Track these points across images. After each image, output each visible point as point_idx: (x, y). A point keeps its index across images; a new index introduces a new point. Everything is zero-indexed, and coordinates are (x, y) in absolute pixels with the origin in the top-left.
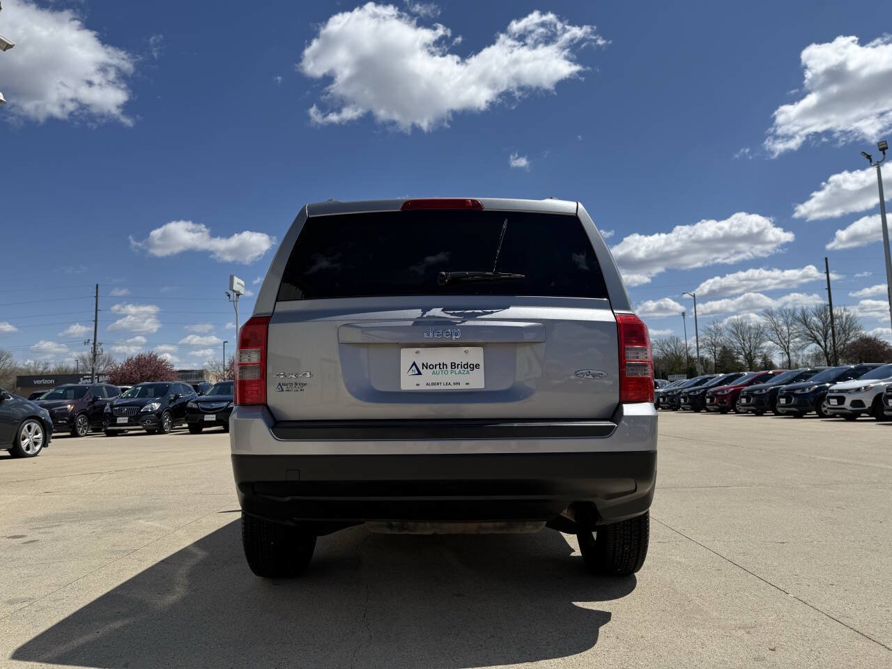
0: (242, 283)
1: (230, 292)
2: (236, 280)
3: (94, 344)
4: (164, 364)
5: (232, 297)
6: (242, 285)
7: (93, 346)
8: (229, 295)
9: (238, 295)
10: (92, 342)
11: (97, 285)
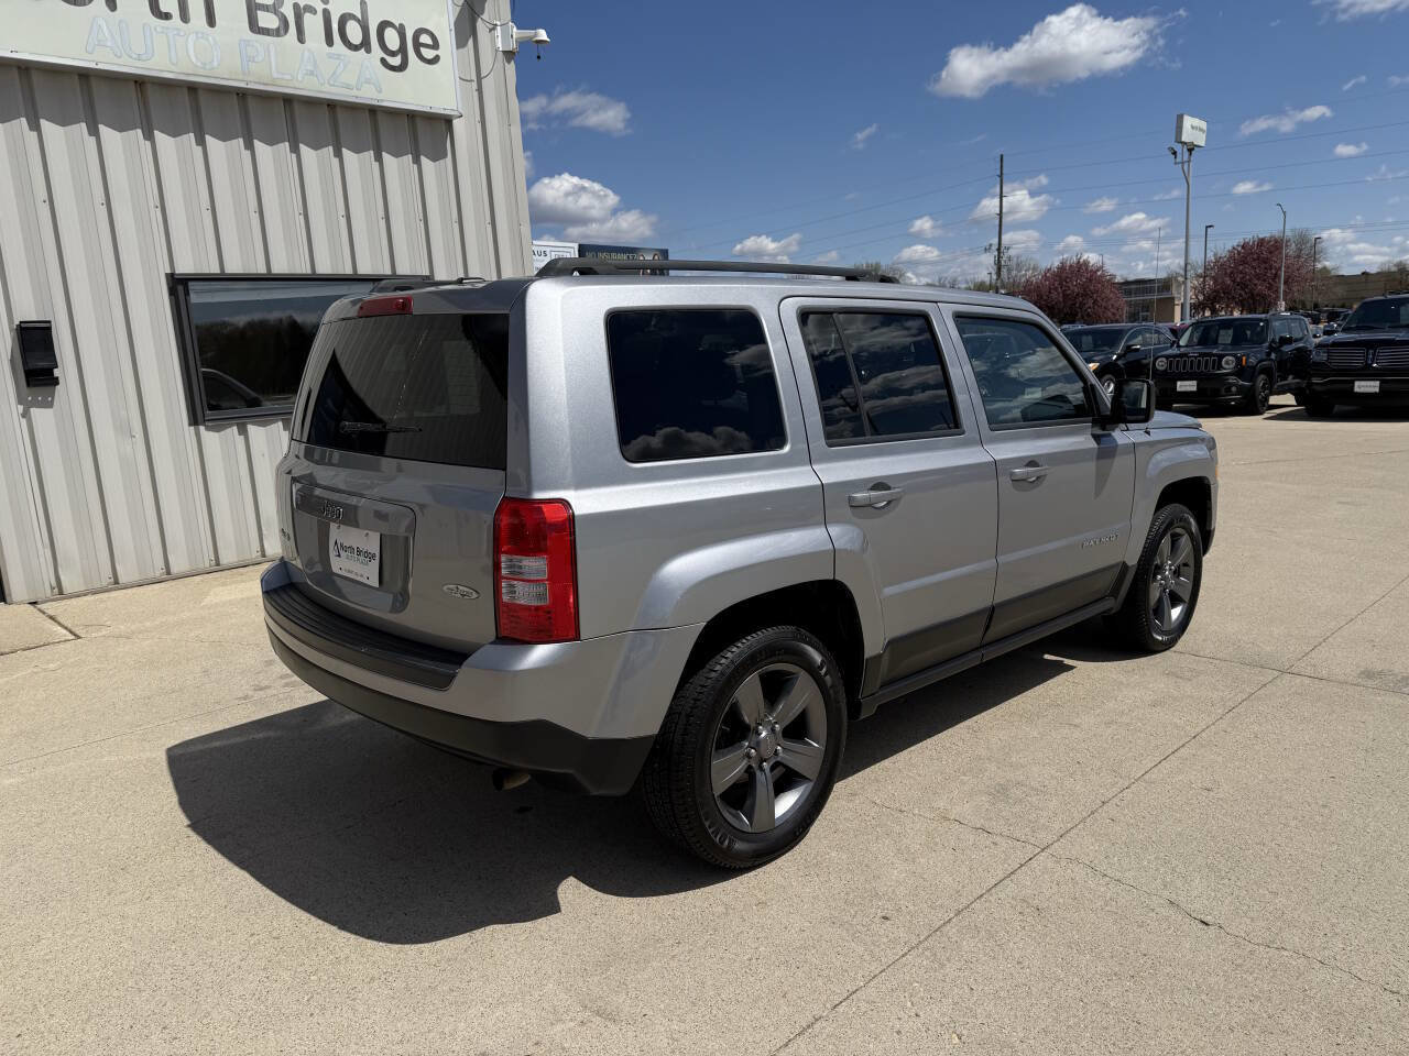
0: (1203, 125)
1: (1178, 147)
2: (1188, 122)
3: (999, 250)
4: (1099, 273)
5: (1179, 155)
6: (1201, 130)
7: (996, 253)
8: (1175, 153)
9: (1190, 150)
10: (995, 247)
11: (1002, 156)
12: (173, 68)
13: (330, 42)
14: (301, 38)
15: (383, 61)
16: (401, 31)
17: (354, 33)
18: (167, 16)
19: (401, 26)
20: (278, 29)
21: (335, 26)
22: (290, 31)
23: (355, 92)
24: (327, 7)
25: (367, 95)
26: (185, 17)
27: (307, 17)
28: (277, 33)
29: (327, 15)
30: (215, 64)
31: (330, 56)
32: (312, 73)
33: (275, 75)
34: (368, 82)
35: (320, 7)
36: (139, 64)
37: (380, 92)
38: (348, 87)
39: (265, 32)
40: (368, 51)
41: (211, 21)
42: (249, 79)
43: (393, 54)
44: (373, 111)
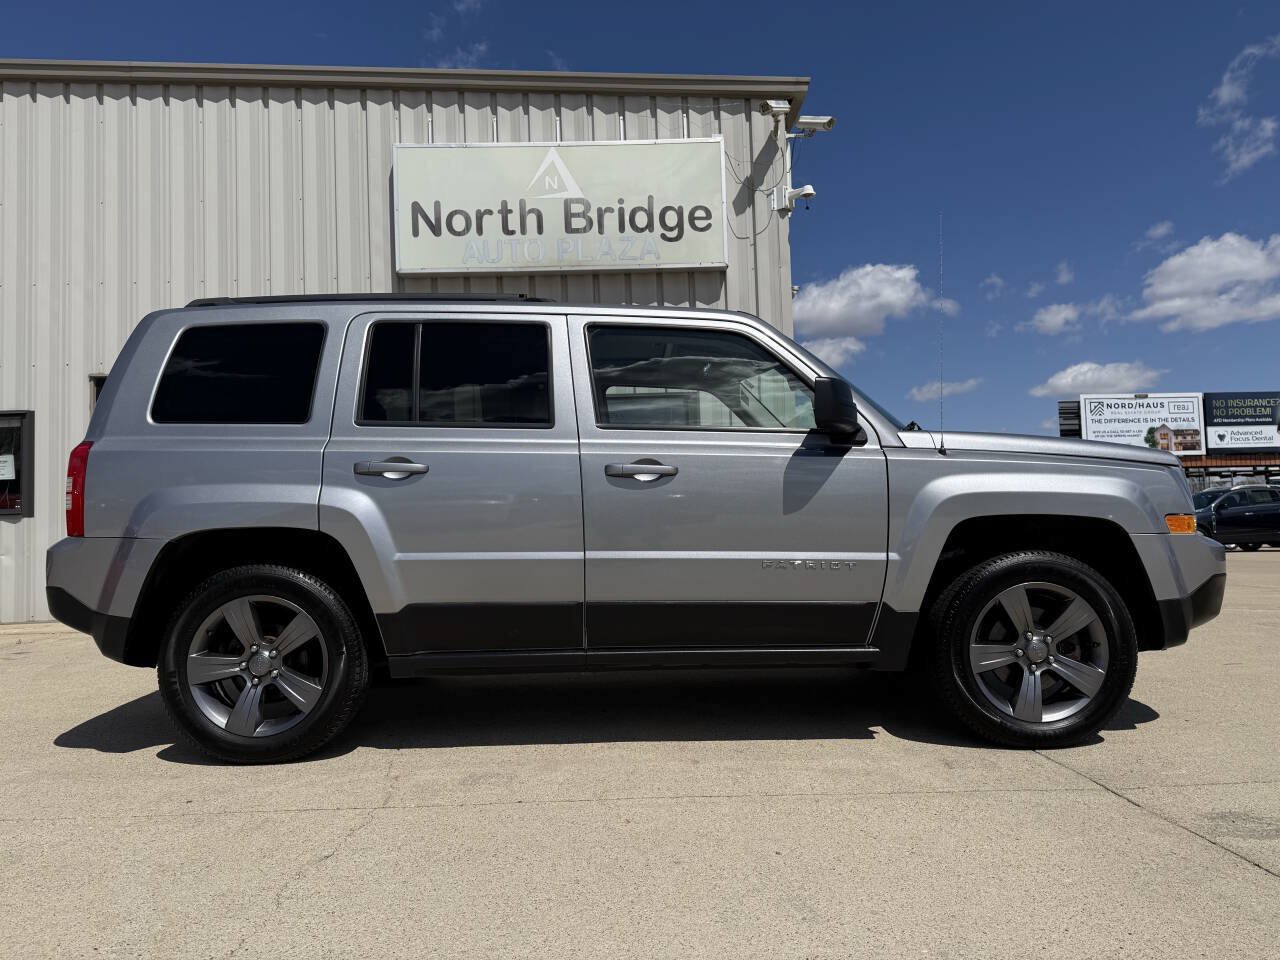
12: (514, 265)
13: (622, 228)
14: (601, 231)
15: (663, 237)
16: (680, 212)
17: (641, 220)
18: (513, 233)
19: (681, 208)
20: (585, 228)
21: (627, 218)
22: (593, 228)
23: (639, 262)
24: (623, 206)
25: (649, 262)
26: (523, 231)
27: (607, 216)
28: (584, 230)
29: (621, 212)
30: (541, 258)
31: (621, 240)
32: (607, 253)
33: (580, 259)
34: (649, 252)
35: (616, 207)
36: (494, 265)
37: (658, 258)
38: (635, 259)
39: (577, 231)
40: (651, 230)
41: (540, 230)
42: (562, 264)
43: (671, 229)
44: (659, 273)
